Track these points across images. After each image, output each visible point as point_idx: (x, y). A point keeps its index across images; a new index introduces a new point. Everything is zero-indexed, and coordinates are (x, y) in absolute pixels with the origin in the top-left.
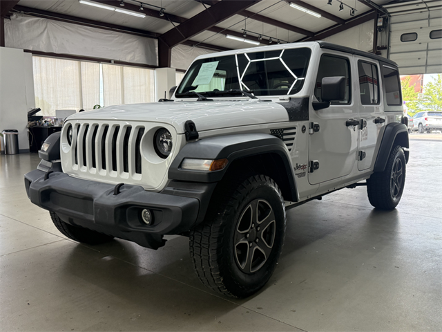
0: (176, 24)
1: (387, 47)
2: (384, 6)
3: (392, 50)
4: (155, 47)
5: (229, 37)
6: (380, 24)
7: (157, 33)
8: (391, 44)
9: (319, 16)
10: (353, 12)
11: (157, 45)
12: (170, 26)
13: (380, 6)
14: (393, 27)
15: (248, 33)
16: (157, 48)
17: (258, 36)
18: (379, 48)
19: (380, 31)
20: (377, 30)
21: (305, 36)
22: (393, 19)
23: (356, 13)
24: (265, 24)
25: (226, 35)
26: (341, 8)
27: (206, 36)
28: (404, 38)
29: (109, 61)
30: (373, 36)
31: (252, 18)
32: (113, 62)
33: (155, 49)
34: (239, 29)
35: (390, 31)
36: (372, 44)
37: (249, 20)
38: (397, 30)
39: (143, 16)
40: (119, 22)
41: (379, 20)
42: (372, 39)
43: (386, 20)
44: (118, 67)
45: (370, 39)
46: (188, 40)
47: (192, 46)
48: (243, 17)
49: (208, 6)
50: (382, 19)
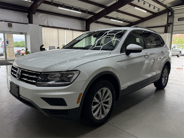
0: (92, 15)
1: (172, 24)
2: (172, 8)
3: (174, 24)
4: (84, 24)
5: (111, 20)
6: (170, 14)
7: (85, 19)
8: (174, 22)
9: (146, 12)
10: (159, 10)
11: (85, 23)
12: (90, 16)
13: (170, 8)
14: (175, 15)
15: (118, 18)
16: (85, 24)
17: (122, 19)
18: (169, 24)
19: (170, 17)
20: (168, 17)
21: (140, 19)
22: (175, 12)
23: (160, 11)
24: (125, 15)
25: (110, 19)
26: (154, 8)
27: (103, 19)
28: (179, 20)
29: (68, 29)
30: (167, 19)
31: (120, 13)
32: (69, 29)
33: (84, 25)
34: (115, 17)
35: (174, 17)
36: (166, 22)
37: (119, 13)
38: (176, 16)
39: (80, 13)
40: (72, 15)
41: (169, 13)
42: (166, 20)
43: (172, 13)
44: (71, 31)
45: (165, 20)
46: (96, 21)
47: (98, 23)
48: (117, 13)
49: (104, 9)
50: (171, 12)
